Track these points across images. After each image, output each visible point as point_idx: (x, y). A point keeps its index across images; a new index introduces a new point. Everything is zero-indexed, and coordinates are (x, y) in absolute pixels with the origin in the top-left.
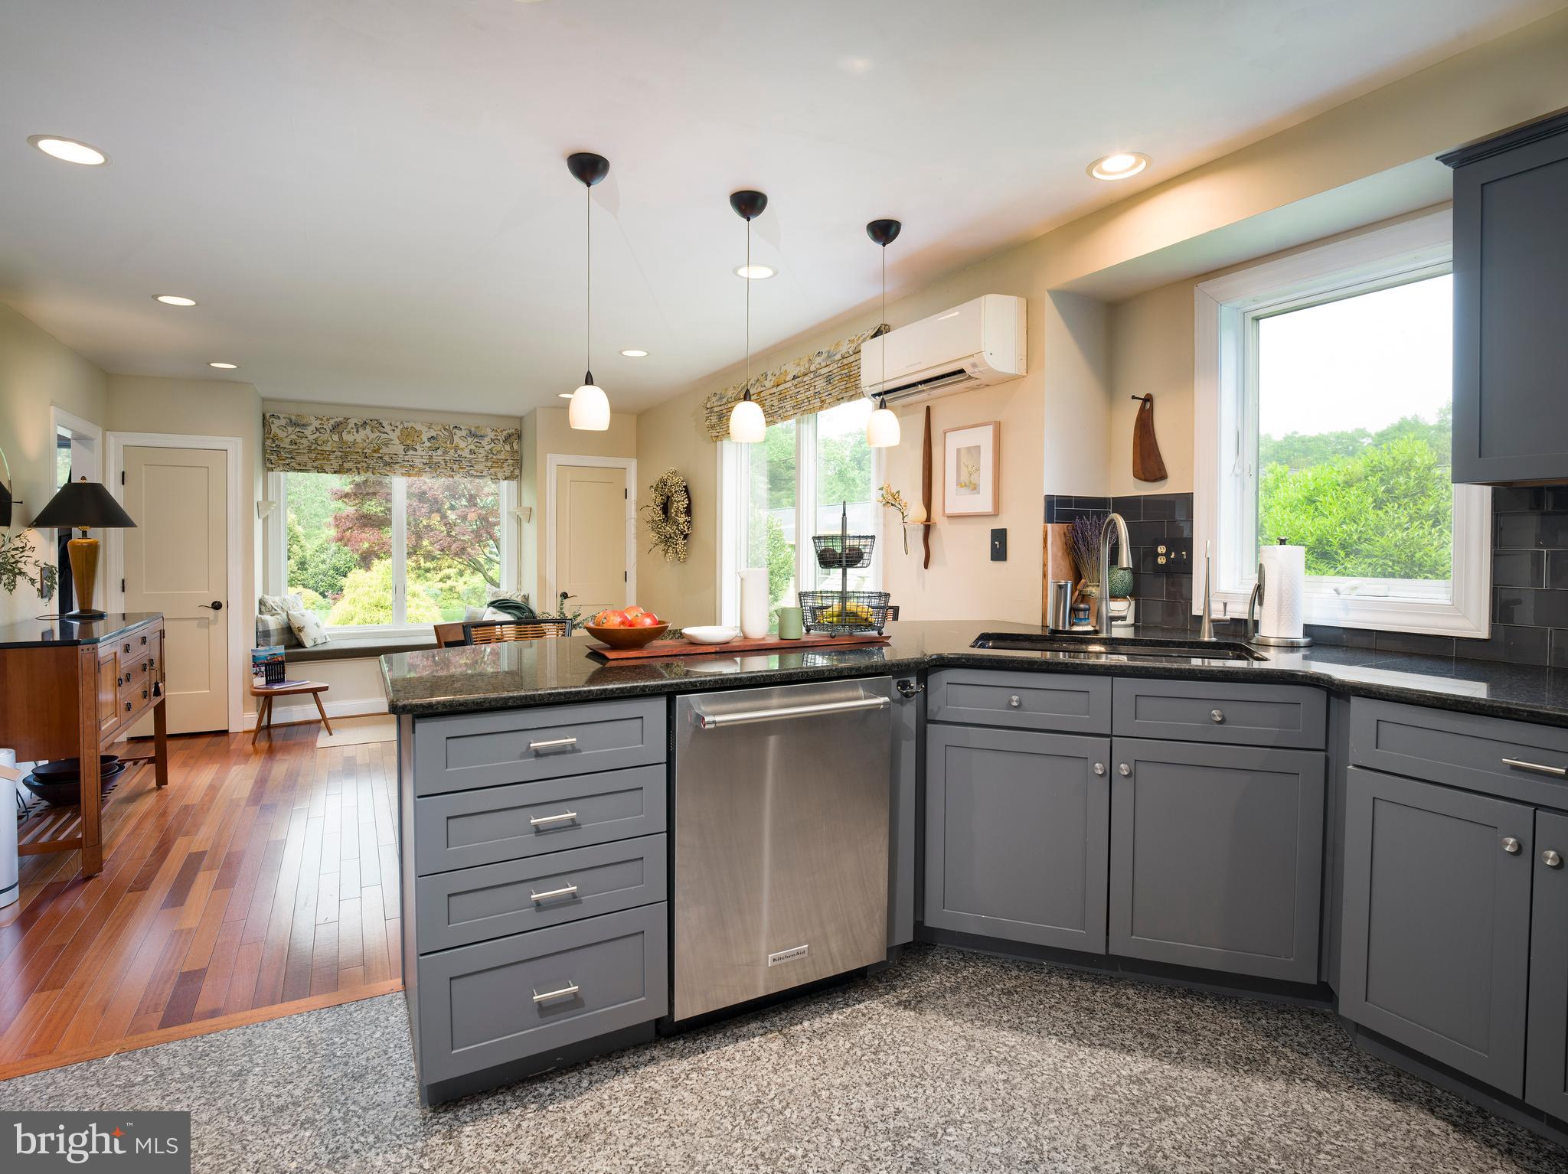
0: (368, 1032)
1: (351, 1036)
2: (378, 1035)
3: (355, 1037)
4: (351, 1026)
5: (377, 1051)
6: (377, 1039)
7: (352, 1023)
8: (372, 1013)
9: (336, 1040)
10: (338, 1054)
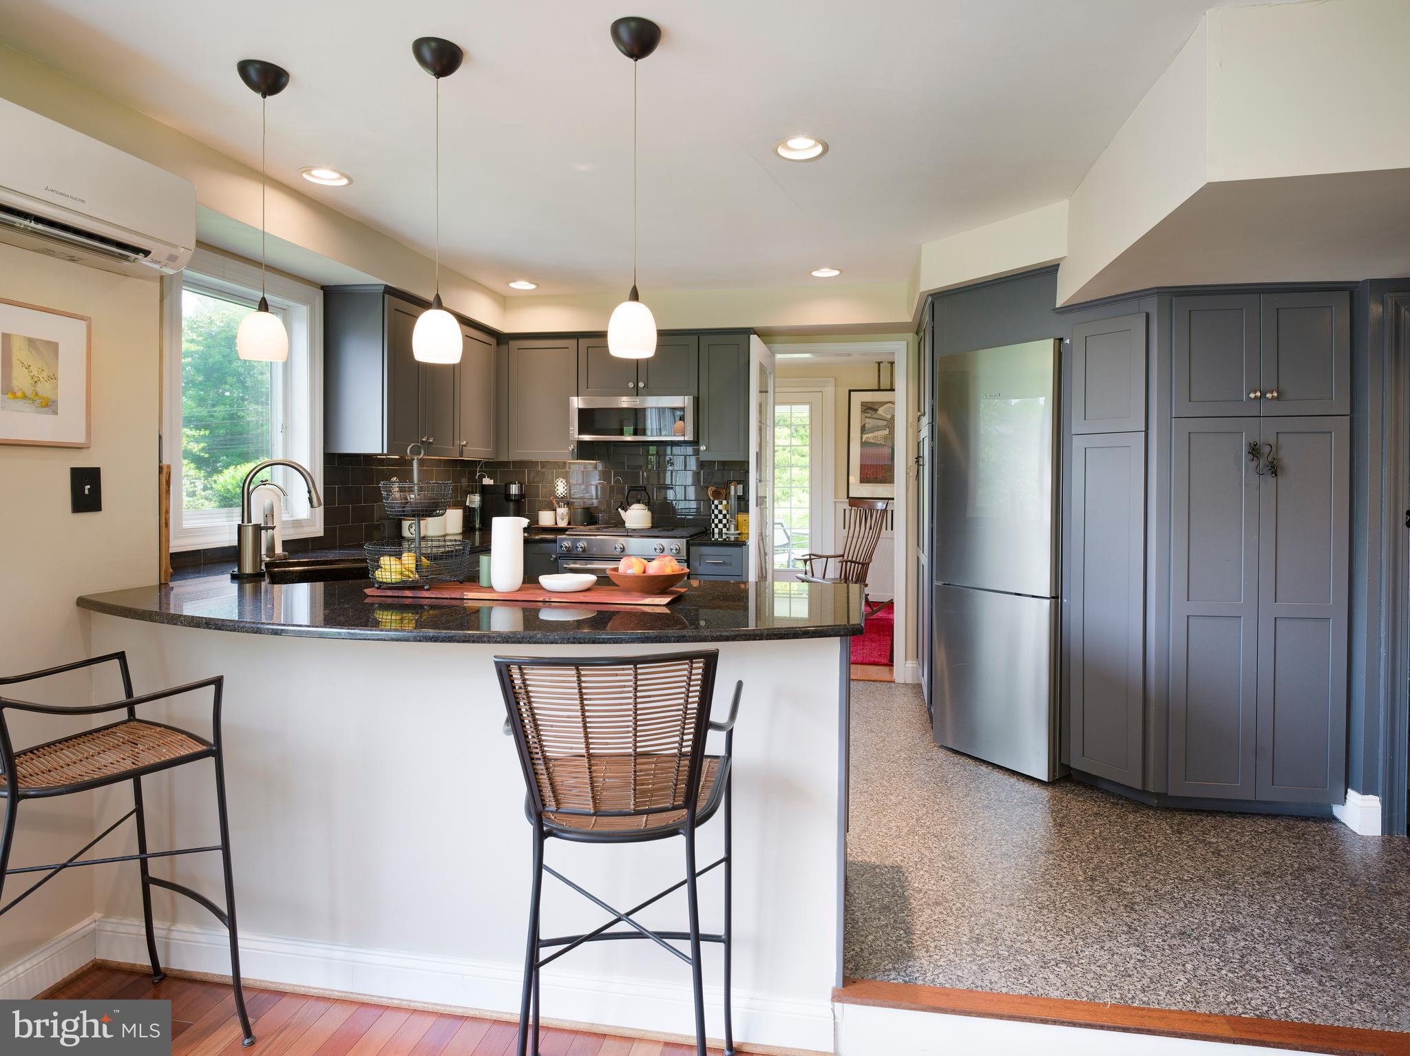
0: (878, 943)
1: (893, 945)
2: (871, 938)
3: (889, 942)
4: (893, 955)
5: (872, 923)
6: (871, 934)
7: (893, 958)
8: (875, 961)
9: (905, 945)
10: (902, 932)
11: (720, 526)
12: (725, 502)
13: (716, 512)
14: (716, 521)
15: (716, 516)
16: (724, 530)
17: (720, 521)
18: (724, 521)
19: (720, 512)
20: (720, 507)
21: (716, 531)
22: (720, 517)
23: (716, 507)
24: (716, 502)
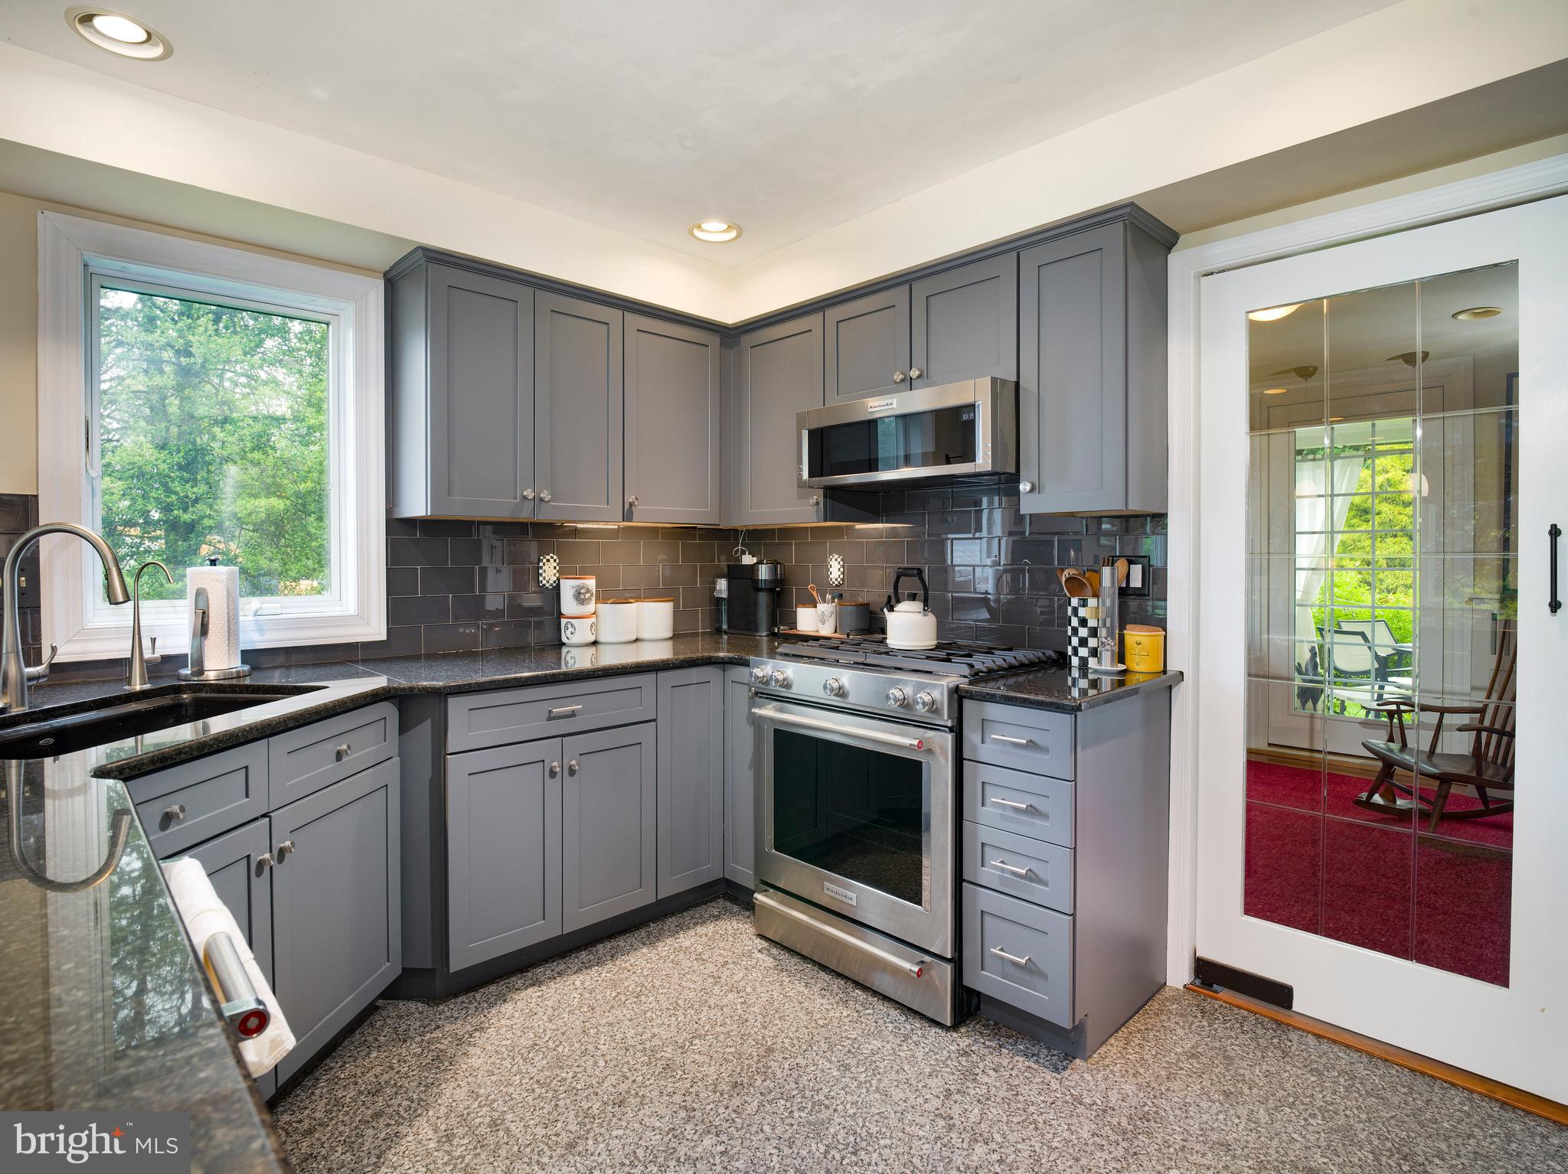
11: (1083, 652)
12: (1092, 602)
13: (1075, 622)
14: (1075, 641)
15: (1075, 631)
16: (1092, 663)
17: (1083, 642)
18: (1092, 642)
19: (1083, 622)
20: (1082, 612)
21: (1075, 661)
22: (1083, 632)
23: (1075, 611)
24: (1075, 602)
